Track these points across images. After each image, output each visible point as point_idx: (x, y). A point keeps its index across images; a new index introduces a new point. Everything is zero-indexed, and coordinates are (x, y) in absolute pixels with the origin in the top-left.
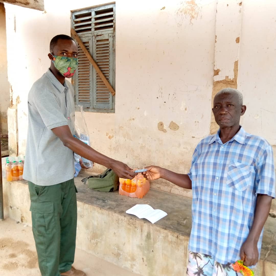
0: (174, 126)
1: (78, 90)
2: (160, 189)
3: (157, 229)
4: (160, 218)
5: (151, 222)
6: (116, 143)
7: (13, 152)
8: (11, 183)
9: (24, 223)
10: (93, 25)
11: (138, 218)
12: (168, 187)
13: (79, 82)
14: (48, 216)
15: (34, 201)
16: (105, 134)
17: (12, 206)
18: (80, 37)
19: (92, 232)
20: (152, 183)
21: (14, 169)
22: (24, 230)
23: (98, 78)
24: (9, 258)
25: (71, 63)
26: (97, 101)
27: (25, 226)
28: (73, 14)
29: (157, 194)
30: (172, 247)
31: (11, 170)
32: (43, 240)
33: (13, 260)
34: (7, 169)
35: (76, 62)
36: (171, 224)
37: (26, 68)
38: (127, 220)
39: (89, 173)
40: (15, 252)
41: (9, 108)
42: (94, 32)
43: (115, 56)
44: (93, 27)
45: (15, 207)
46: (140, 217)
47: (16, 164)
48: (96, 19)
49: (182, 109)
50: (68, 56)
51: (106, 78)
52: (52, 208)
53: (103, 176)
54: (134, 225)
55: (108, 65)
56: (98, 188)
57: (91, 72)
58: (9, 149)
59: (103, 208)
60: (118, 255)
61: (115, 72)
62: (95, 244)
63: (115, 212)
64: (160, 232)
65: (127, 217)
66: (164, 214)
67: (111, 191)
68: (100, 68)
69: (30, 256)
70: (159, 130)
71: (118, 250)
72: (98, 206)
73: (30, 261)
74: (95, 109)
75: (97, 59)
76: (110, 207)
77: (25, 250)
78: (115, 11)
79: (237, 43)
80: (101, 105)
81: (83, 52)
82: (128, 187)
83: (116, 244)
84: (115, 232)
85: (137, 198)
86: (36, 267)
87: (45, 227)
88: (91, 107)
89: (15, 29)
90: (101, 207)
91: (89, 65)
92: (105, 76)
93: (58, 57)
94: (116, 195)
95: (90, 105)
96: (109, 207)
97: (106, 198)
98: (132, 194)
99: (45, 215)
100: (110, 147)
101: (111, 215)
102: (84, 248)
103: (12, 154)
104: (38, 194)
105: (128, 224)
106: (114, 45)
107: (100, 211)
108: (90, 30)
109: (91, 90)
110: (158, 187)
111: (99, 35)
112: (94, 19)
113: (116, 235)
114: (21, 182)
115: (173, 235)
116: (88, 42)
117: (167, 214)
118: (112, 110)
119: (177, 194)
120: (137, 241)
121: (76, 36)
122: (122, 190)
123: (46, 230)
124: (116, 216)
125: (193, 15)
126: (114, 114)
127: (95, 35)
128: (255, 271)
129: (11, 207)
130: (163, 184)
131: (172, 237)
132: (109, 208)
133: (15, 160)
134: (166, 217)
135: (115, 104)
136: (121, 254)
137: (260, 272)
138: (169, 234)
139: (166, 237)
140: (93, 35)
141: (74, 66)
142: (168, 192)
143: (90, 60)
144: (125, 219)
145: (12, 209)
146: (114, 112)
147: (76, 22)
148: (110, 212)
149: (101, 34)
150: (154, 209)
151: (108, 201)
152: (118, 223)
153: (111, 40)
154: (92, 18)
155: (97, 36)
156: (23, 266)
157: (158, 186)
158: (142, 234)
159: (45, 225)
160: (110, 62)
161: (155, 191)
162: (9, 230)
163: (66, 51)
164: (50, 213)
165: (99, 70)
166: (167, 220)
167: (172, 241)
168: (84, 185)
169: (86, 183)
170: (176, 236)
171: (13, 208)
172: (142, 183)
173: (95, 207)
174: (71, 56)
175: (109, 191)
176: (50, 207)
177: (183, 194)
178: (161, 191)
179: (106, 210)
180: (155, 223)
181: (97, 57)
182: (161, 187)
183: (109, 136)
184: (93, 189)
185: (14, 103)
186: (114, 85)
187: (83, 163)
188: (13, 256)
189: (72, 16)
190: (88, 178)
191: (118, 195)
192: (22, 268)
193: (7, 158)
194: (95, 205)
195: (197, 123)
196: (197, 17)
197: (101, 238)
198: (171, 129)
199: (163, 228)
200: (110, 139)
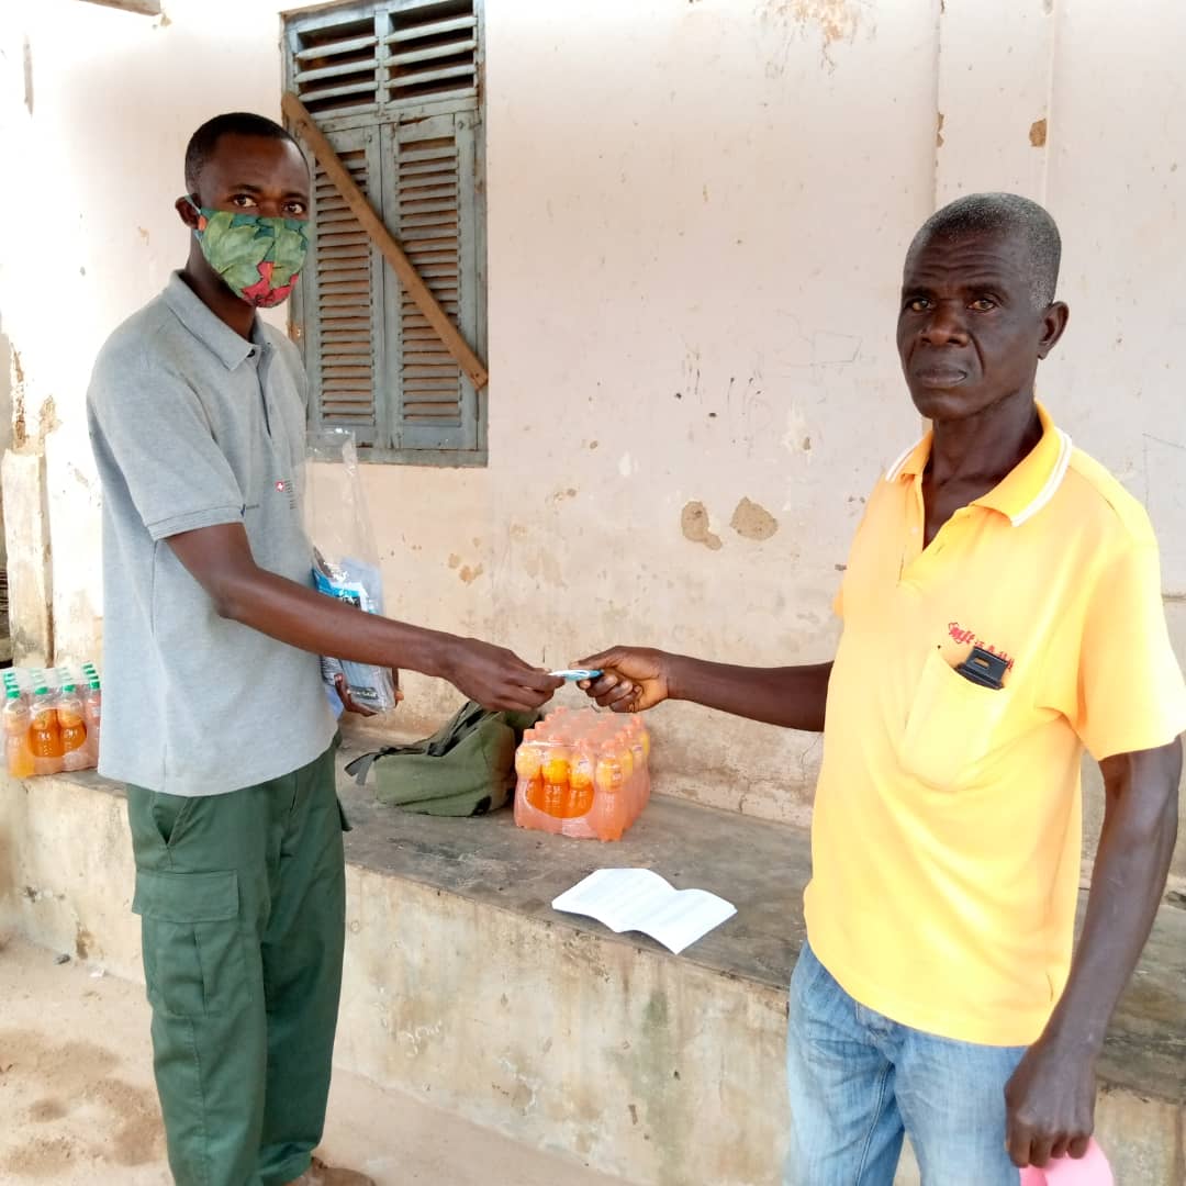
0: (755, 521)
1: (320, 369)
2: (694, 798)
3: (693, 978)
4: (708, 930)
5: (669, 947)
6: (495, 599)
7: (31, 647)
8: (28, 783)
9: (90, 961)
10: (382, 76)
11: (608, 928)
12: (731, 787)
13: (323, 332)
14: (213, 934)
15: (152, 869)
16: (446, 562)
17: (34, 888)
18: (323, 132)
19: (400, 998)
20: (657, 771)
21: (44, 723)
22: (90, 994)
23: (409, 310)
24: (31, 1120)
25: (273, 243)
26: (405, 416)
27: (94, 975)
28: (291, 26)
29: (681, 820)
30: (765, 1054)
31: (26, 729)
32: (192, 1040)
33: (52, 1130)
34: (10, 725)
35: (301, 238)
36: (758, 956)
37: (83, 272)
38: (560, 940)
39: (376, 732)
40: (60, 1094)
41: (8, 451)
42: (388, 106)
43: (485, 214)
44: (382, 83)
45: (49, 893)
46: (618, 925)
47: (47, 701)
48: (397, 48)
49: (791, 443)
50: (263, 213)
51: (443, 312)
52: (231, 899)
53: (440, 748)
54: (589, 961)
55: (453, 251)
56: (421, 801)
57: (376, 284)
58: (12, 634)
59: (451, 888)
60: (520, 1095)
61: (486, 282)
62: (416, 1050)
63: (505, 907)
64: (709, 991)
65: (558, 928)
66: (721, 910)
67: (480, 811)
68: (417, 267)
69: (125, 1111)
70: (688, 537)
71: (518, 1072)
72: (427, 878)
73: (126, 1134)
74: (399, 450)
75: (403, 229)
76: (480, 884)
77: (100, 1082)
78: (483, 11)
79: (1035, 145)
80: (428, 434)
81: (340, 197)
82: (557, 790)
83: (508, 1049)
84: (504, 996)
85: (597, 839)
86: (154, 1160)
87: (202, 982)
88: (379, 442)
89: (29, 100)
90: (441, 885)
91: (367, 253)
92: (442, 303)
93: (221, 214)
94: (505, 830)
95: (376, 434)
96: (476, 881)
97: (460, 843)
98: (574, 825)
99: (199, 928)
100: (467, 619)
101: (484, 921)
102: (367, 1068)
103: (24, 657)
104: (167, 839)
105: (565, 956)
106: (478, 163)
107: (435, 902)
108: (369, 96)
109: (377, 368)
110: (684, 791)
111: (411, 118)
112: (387, 47)
113: (508, 1005)
114: (75, 781)
115: (767, 1004)
116: (362, 152)
117: (735, 911)
118: (476, 453)
119: (770, 818)
120: (604, 1030)
121: (305, 124)
122: (530, 807)
123: (205, 996)
124: (509, 922)
125: (836, 21)
126: (484, 470)
127: (391, 120)
128: (1139, 1153)
129: (32, 894)
130: (707, 775)
131: (766, 1010)
132: (477, 890)
133: (43, 682)
134: (731, 921)
135: (486, 426)
136: (535, 1088)
137: (1162, 1159)
138: (751, 998)
139: (735, 1013)
140: (384, 120)
141: (291, 258)
142: (733, 811)
143: (370, 233)
144: (548, 936)
145: (34, 901)
146: (485, 464)
147: (307, 65)
148: (482, 908)
149: (419, 116)
150: (677, 887)
151: (470, 859)
152: (519, 955)
153: (464, 139)
154: (377, 43)
155: (402, 123)
156: (95, 1157)
157: (685, 783)
158: (626, 1002)
159: (202, 974)
160: (462, 239)
161: (674, 807)
162: (27, 997)
163: (256, 190)
164: (226, 921)
165: (411, 278)
166: (736, 936)
167: (762, 1031)
168: (357, 786)
169: (367, 781)
170: (782, 1005)
171: (38, 897)
172: (619, 775)
173: (414, 887)
174: (275, 211)
175: (470, 812)
176: (222, 895)
177: (797, 817)
178: (699, 806)
179: (465, 898)
180: (685, 953)
181: (403, 217)
182: (699, 791)
183: (461, 567)
184: (398, 805)
185: (32, 428)
186: (480, 342)
187: (349, 692)
188: (48, 1110)
189: (286, 38)
190: (374, 756)
191: (512, 830)
192: (94, 1165)
193: (10, 675)
194: (413, 877)
195: (857, 504)
196: (854, 31)
197: (440, 1023)
198: (739, 532)
199: (723, 974)
200: (470, 583)
